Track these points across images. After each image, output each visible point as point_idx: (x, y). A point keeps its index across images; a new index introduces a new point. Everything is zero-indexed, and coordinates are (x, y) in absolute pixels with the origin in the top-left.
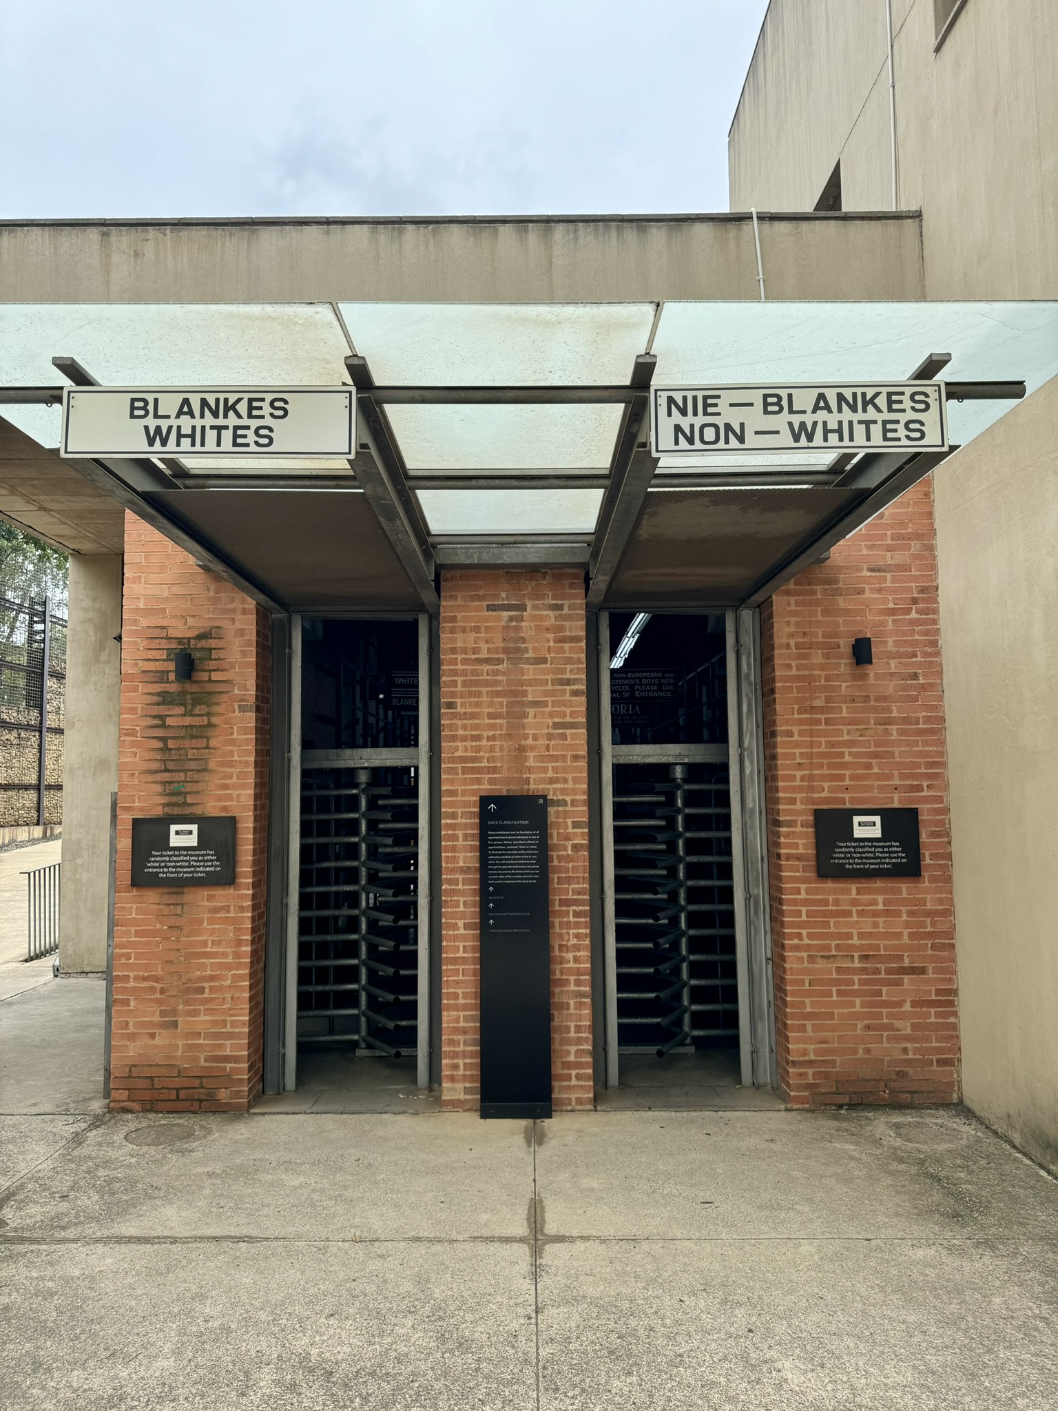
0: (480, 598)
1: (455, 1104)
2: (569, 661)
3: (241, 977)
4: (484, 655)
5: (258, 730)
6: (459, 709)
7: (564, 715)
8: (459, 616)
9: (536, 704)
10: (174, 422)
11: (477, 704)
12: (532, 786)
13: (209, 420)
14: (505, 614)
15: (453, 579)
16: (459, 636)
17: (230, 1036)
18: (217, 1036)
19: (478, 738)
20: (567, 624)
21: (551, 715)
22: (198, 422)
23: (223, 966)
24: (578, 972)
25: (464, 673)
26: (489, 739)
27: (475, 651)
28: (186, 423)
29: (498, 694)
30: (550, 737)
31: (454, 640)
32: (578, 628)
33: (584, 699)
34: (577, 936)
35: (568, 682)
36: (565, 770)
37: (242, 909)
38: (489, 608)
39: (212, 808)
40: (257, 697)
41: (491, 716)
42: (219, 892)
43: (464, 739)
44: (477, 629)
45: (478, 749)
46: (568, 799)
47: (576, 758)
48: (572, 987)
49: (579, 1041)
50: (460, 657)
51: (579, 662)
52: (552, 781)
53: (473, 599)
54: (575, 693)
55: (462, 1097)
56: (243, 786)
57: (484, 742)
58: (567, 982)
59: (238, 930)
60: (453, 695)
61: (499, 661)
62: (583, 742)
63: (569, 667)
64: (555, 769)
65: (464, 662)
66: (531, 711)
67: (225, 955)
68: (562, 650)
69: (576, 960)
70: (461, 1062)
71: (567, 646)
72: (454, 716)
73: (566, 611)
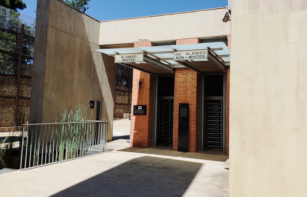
0: (181, 73)
1: (175, 150)
2: (194, 82)
3: (147, 128)
4: (181, 82)
5: (150, 93)
6: (177, 90)
7: (193, 91)
8: (178, 76)
9: (189, 89)
10: (125, 59)
11: (180, 89)
12: (188, 102)
13: (129, 58)
14: (185, 75)
15: (177, 70)
16: (178, 79)
17: (145, 137)
18: (144, 137)
19: (180, 94)
20: (194, 77)
21: (191, 91)
22: (128, 58)
23: (145, 127)
24: (194, 131)
25: (178, 84)
26: (182, 95)
27: (180, 81)
28: (126, 59)
29: (183, 88)
30: (191, 94)
31: (177, 79)
32: (195, 77)
33: (196, 88)
34: (194, 126)
35: (194, 86)
36: (193, 100)
37: (147, 119)
38: (182, 74)
39: (143, 104)
40: (150, 88)
41: (182, 91)
42: (144, 116)
43: (178, 94)
44: (180, 78)
45: (180, 96)
46: (193, 104)
47: (194, 98)
48: (193, 134)
49: (194, 142)
50: (178, 82)
51: (195, 82)
52: (191, 101)
53: (180, 73)
54: (195, 88)
55: (176, 149)
56: (148, 101)
57: (181, 95)
58: (192, 133)
59: (147, 122)
60: (177, 88)
61: (184, 83)
62: (196, 95)
63: (194, 83)
64: (191, 100)
65: (178, 83)
66: (188, 90)
67: (145, 125)
68: (193, 81)
69: (193, 129)
70: (176, 143)
71: (194, 80)
72: (177, 91)
73: (194, 74)
